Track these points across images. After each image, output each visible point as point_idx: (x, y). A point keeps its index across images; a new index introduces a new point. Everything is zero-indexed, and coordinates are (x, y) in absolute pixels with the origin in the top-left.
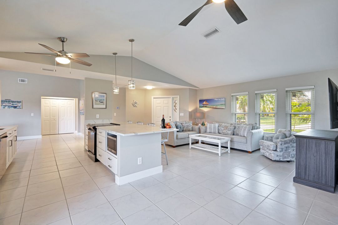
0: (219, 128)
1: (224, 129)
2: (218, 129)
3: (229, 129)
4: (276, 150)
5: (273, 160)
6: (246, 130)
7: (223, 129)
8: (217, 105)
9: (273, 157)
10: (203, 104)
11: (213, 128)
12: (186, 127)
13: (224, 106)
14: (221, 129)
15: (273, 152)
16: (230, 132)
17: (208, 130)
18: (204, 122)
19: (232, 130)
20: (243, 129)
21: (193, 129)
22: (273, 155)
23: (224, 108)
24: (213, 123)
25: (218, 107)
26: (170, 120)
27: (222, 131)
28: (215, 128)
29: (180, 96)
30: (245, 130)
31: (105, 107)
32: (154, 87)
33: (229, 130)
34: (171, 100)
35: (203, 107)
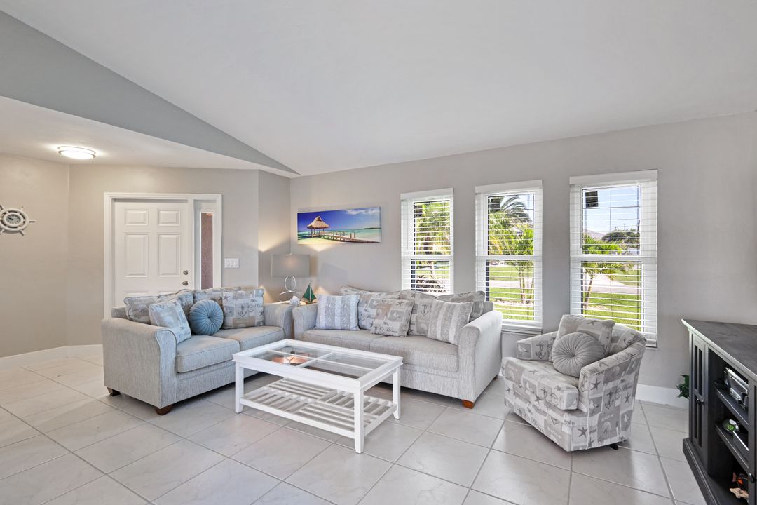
0: (361, 309)
1: (378, 314)
2: (358, 314)
3: (395, 315)
4: (578, 409)
5: (567, 449)
6: (455, 318)
7: (373, 312)
8: (354, 232)
9: (567, 439)
10: (311, 227)
11: (338, 311)
12: (237, 310)
13: (379, 233)
14: (365, 313)
15: (568, 417)
16: (396, 326)
17: (322, 321)
18: (312, 287)
19: (404, 318)
20: (441, 316)
21: (267, 317)
22: (566, 430)
23: (377, 239)
24: (343, 290)
25: (357, 238)
26: (186, 284)
27: (371, 320)
28: (345, 309)
29: (223, 196)
30: (448, 318)
33: (394, 320)
34: (187, 210)
35: (311, 237)
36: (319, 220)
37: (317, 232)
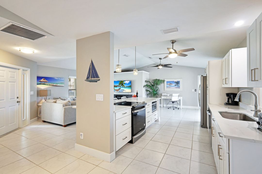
10: (41, 81)
26: (18, 102)
35: (41, 84)
36: (44, 79)
37: (43, 83)
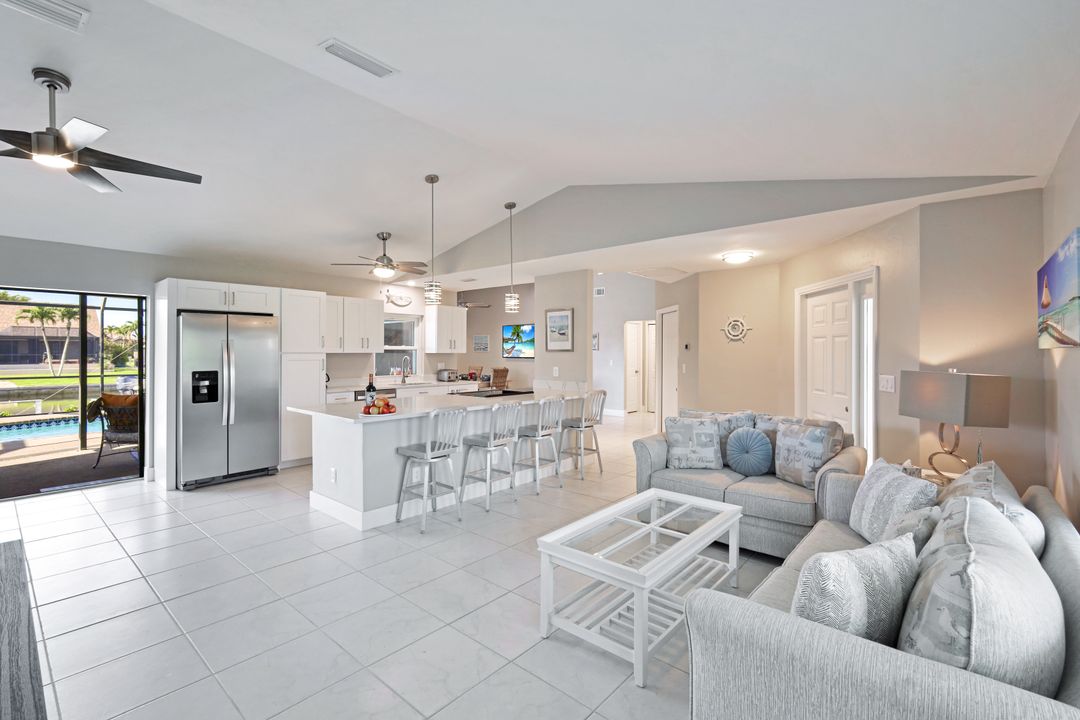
10: (1043, 305)
12: (783, 453)
29: (878, 269)
31: (569, 348)
32: (756, 253)
36: (1046, 284)
